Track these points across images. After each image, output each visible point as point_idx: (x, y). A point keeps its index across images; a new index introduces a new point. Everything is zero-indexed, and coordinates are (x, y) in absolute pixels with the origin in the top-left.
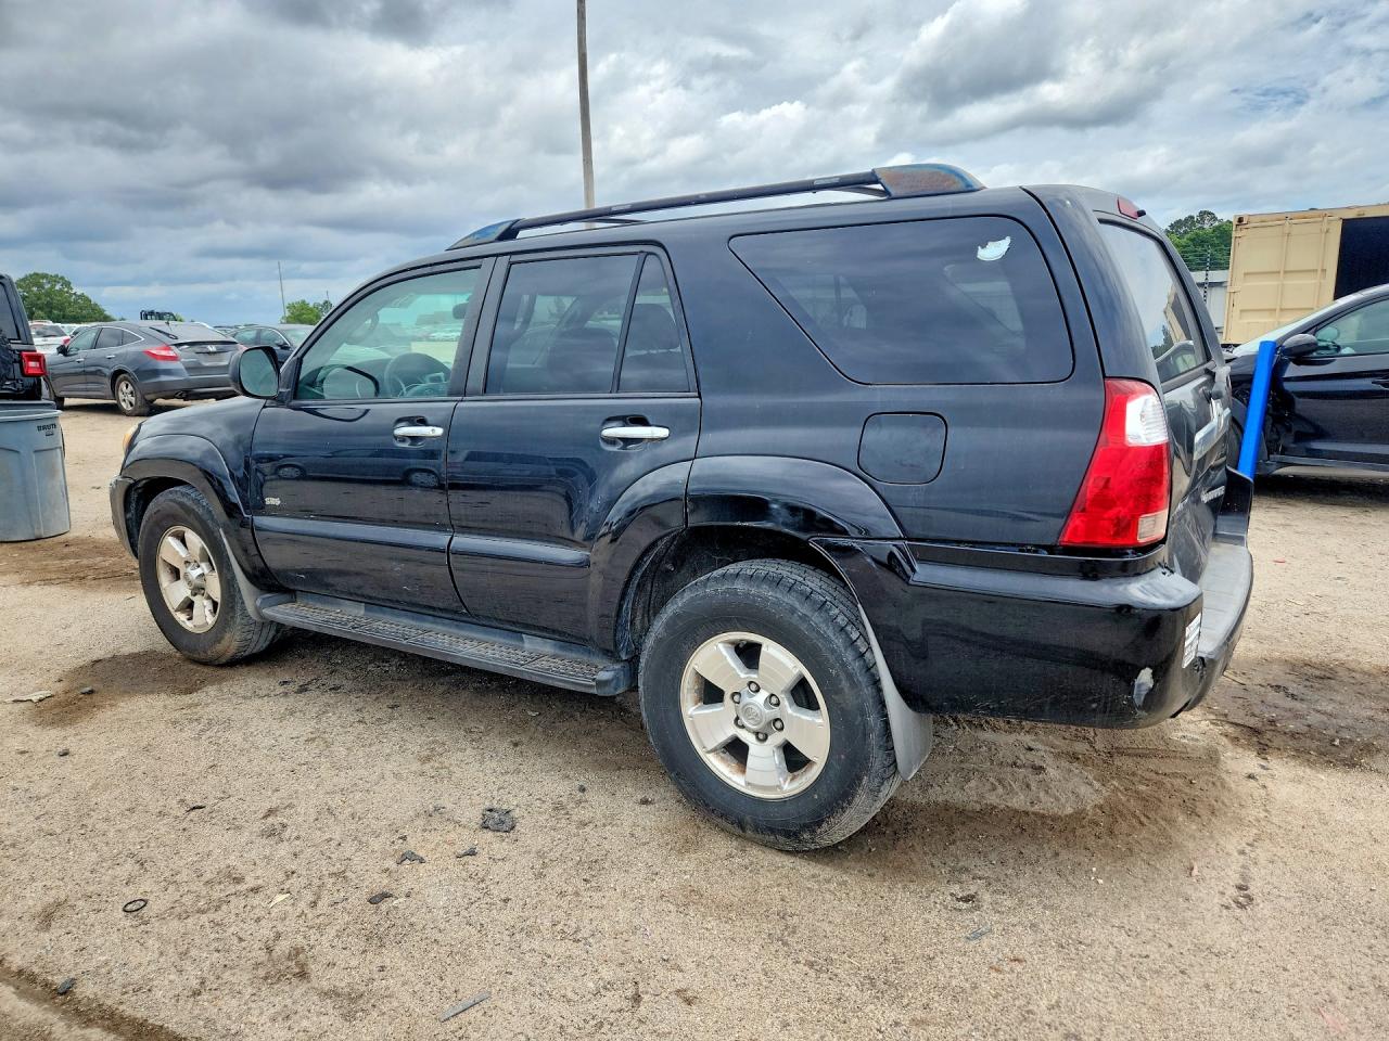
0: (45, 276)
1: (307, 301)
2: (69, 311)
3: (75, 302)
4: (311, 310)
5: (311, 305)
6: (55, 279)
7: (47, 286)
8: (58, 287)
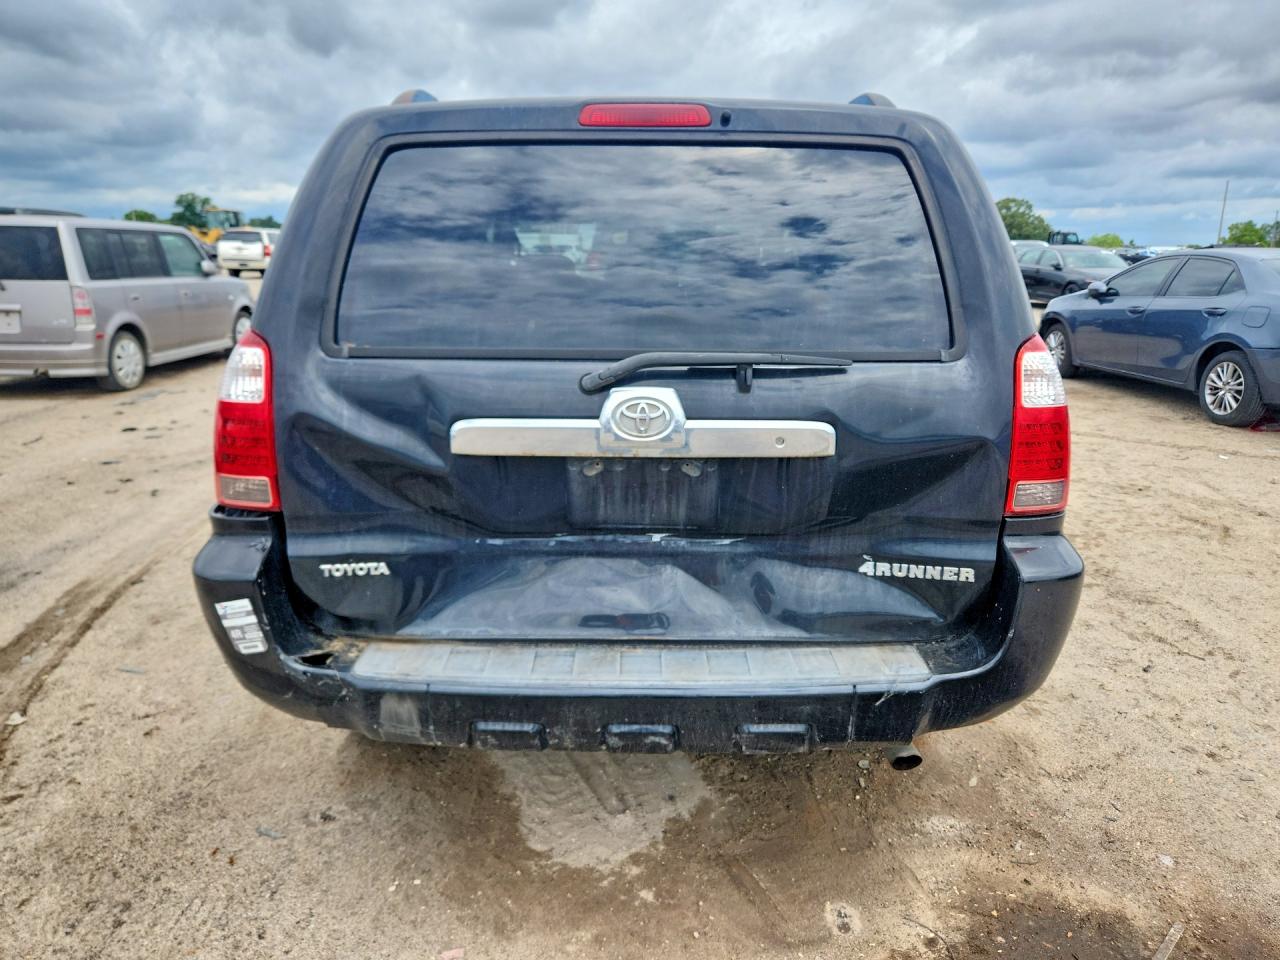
0: (1014, 201)
1: (1255, 222)
2: (1026, 230)
3: (1032, 223)
4: (1257, 231)
5: (1258, 226)
6: (1019, 203)
7: (1014, 209)
8: (1021, 210)
